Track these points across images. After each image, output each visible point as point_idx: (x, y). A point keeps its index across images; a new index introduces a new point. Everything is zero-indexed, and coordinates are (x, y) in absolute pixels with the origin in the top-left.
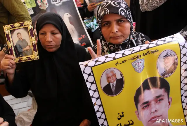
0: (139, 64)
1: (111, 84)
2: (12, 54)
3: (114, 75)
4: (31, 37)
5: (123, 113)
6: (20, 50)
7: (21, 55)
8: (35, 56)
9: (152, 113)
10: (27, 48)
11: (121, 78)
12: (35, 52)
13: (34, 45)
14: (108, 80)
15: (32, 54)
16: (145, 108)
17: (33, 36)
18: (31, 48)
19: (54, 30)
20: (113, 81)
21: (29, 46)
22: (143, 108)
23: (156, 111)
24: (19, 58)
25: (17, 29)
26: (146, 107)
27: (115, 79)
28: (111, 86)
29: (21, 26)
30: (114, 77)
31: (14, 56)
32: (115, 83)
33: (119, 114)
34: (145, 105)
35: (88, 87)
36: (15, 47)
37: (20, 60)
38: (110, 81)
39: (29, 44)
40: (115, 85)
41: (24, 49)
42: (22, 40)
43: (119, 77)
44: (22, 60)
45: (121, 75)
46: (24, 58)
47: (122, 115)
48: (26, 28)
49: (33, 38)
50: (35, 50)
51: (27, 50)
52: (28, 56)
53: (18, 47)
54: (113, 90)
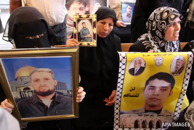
0: (159, 60)
1: (136, 68)
2: (75, 38)
3: (140, 63)
4: (94, 28)
5: (135, 88)
6: (82, 36)
7: (82, 40)
8: (94, 43)
9: (154, 95)
10: (88, 36)
11: (144, 66)
12: (94, 40)
13: (94, 35)
14: (135, 65)
15: (92, 41)
16: (150, 89)
17: (95, 27)
18: (91, 36)
19: (111, 23)
20: (137, 67)
21: (90, 34)
22: (149, 89)
23: (157, 95)
24: (80, 42)
25: (83, 19)
26: (152, 89)
27: (140, 66)
28: (135, 70)
29: (87, 17)
30: (139, 64)
31: (77, 40)
32: (138, 68)
33: (132, 88)
34: (151, 88)
35: (120, 66)
36: (79, 34)
37: (81, 44)
38: (136, 66)
39: (90, 33)
40: (138, 70)
41: (86, 36)
42: (85, 28)
43: (143, 65)
44: (83, 44)
45: (145, 65)
46: (85, 44)
47: (133, 89)
48: (91, 20)
49: (95, 28)
50: (94, 38)
51: (87, 37)
52: (88, 42)
53: (81, 33)
54: (135, 72)
